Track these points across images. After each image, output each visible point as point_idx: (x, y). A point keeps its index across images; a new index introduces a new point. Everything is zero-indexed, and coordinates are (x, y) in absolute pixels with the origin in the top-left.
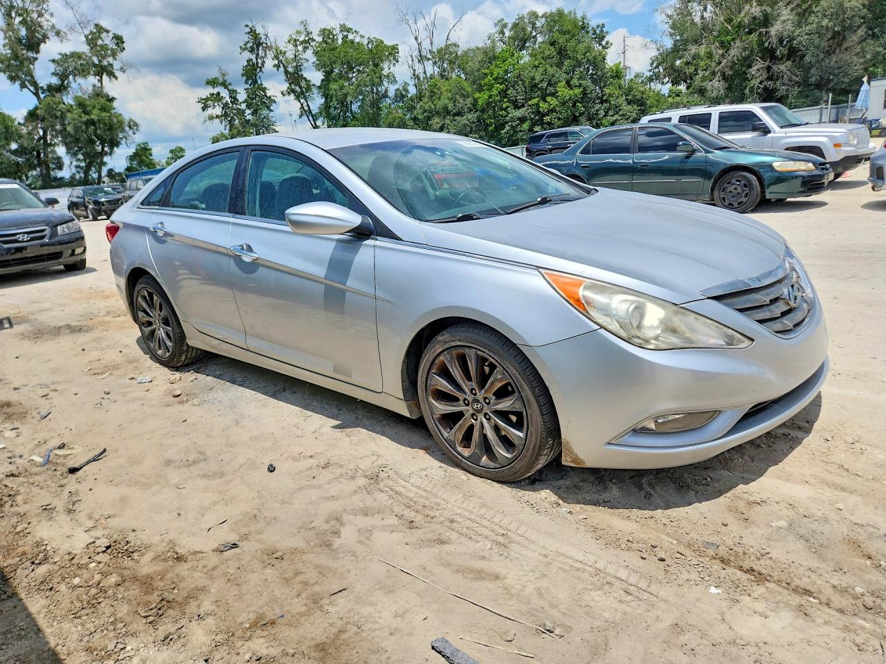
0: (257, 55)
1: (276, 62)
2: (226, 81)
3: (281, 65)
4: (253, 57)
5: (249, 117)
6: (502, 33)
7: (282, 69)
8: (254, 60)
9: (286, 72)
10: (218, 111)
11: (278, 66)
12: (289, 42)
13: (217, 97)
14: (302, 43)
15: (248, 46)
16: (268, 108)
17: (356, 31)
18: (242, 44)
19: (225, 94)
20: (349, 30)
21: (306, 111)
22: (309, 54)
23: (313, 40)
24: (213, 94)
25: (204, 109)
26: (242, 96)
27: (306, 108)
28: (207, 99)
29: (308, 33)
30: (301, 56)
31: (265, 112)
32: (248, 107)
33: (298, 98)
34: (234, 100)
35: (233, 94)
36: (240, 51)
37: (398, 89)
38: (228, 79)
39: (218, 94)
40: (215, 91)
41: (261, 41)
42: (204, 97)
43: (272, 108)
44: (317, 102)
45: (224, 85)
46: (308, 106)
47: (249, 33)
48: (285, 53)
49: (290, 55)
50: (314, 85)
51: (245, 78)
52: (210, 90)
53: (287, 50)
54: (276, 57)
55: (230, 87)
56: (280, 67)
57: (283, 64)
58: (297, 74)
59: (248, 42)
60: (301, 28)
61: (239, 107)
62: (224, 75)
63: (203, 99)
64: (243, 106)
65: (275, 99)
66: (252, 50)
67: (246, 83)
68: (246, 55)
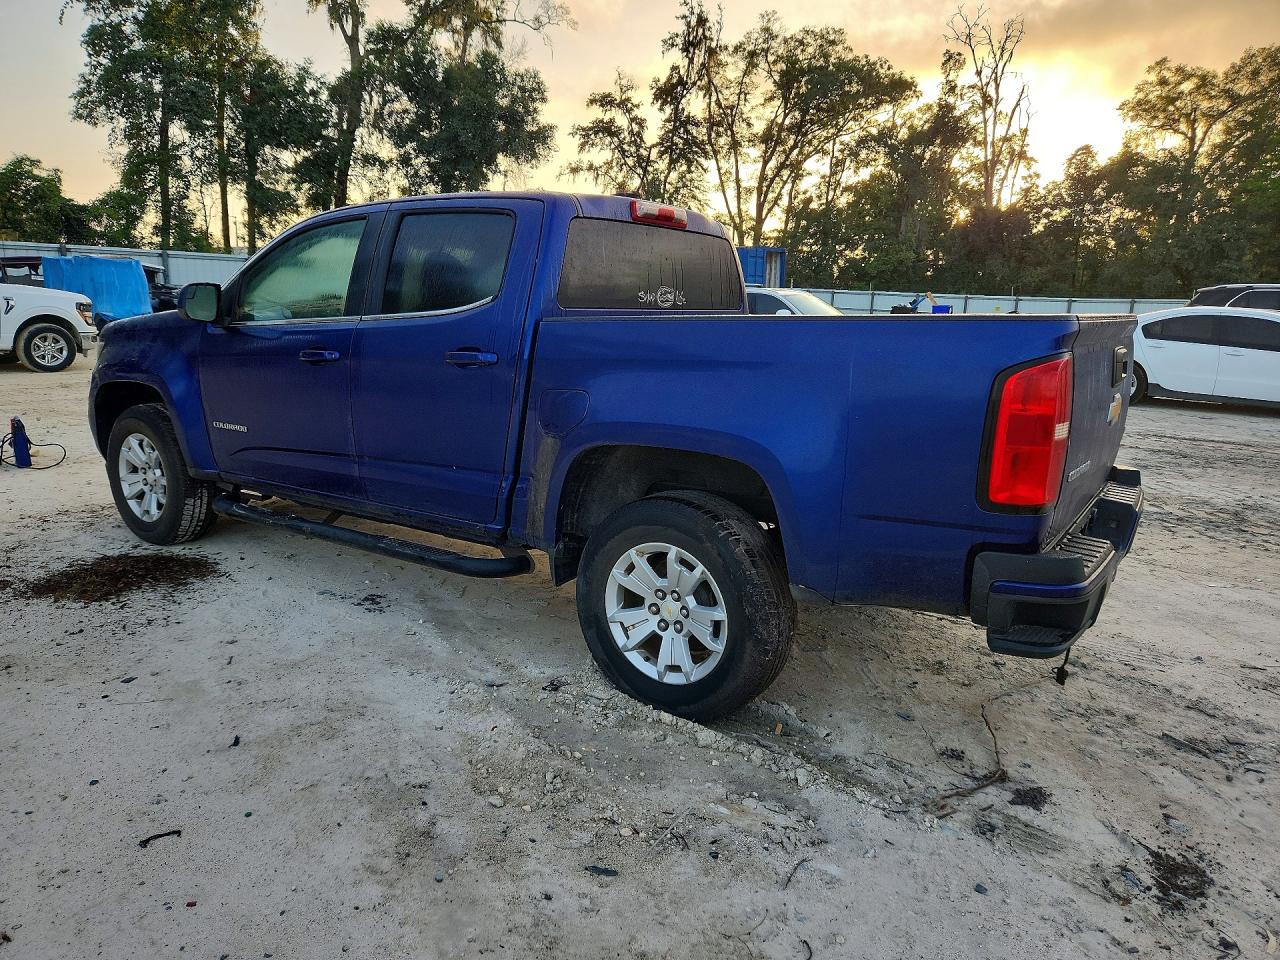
0: (691, 61)
2: (628, 100)
4: (683, 62)
8: (684, 69)
12: (742, 46)
13: (606, 129)
15: (679, 40)
18: (668, 36)
19: (621, 120)
24: (602, 121)
25: (581, 146)
26: (652, 135)
28: (590, 130)
32: (661, 154)
34: (637, 138)
35: (637, 126)
36: (662, 48)
38: (635, 97)
39: (612, 121)
40: (606, 116)
42: (585, 125)
51: (660, 101)
52: (597, 113)
55: (636, 112)
59: (681, 33)
62: (624, 89)
63: (584, 129)
64: (654, 153)
66: (685, 50)
67: (662, 110)
68: (677, 57)
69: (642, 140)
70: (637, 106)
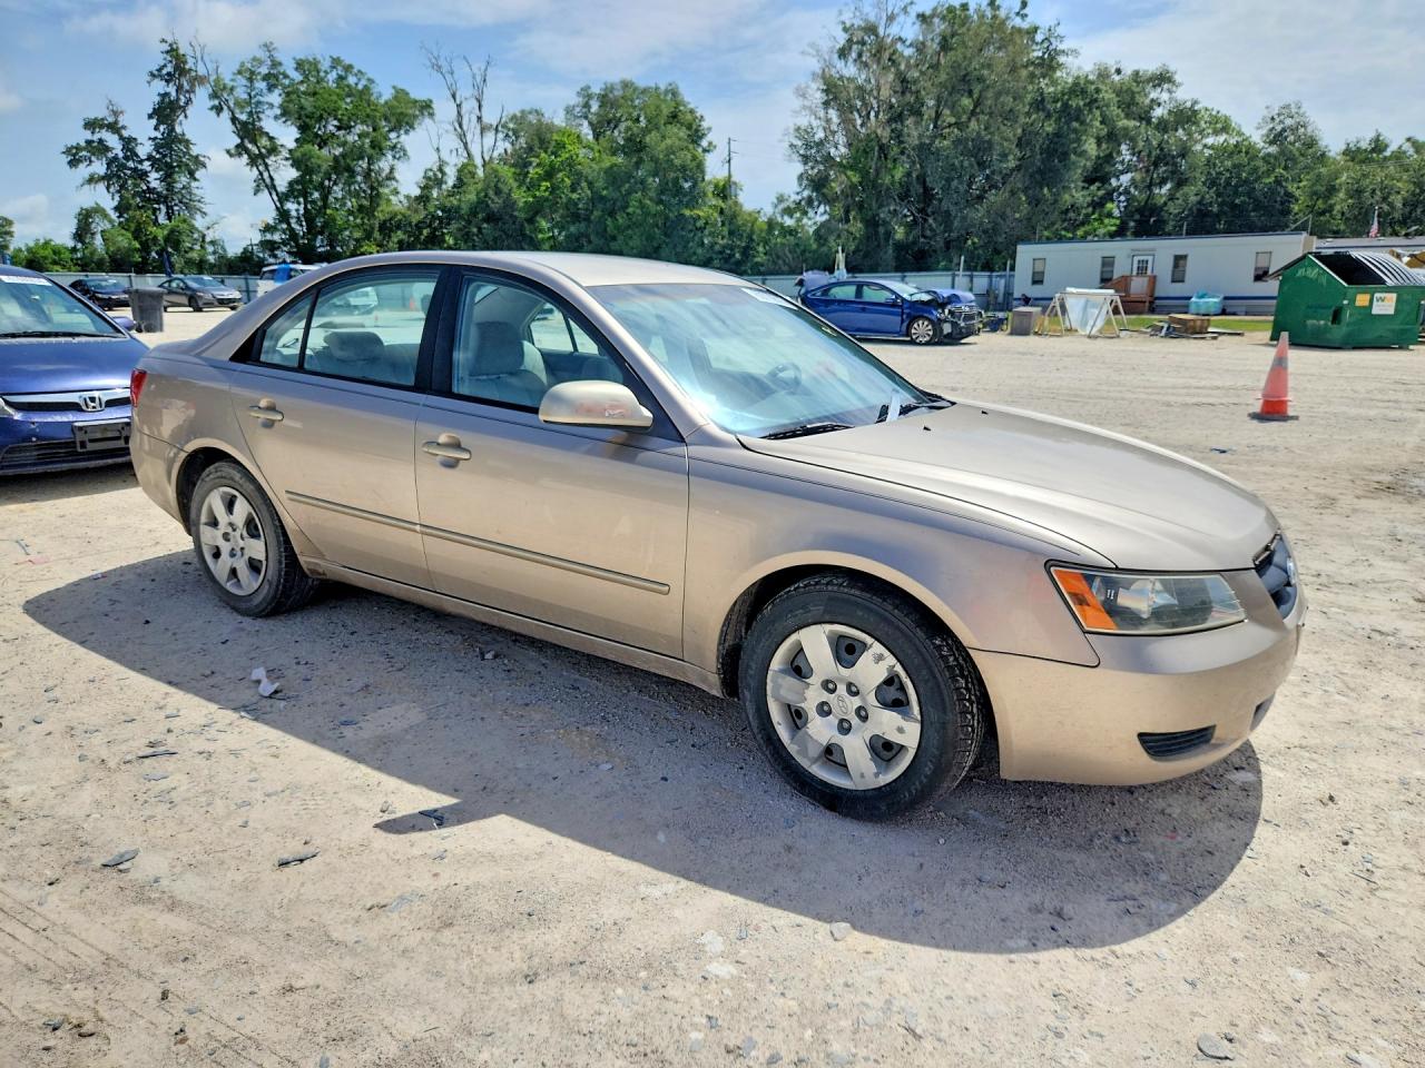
0: (179, 87)
1: (216, 102)
2: (116, 122)
3: (225, 108)
4: (171, 90)
5: (155, 184)
6: (587, 105)
7: (226, 114)
8: (174, 94)
9: (234, 120)
10: (99, 167)
11: (218, 110)
12: (240, 72)
14: (266, 78)
15: (164, 72)
16: (192, 174)
17: (359, 71)
18: (154, 68)
19: (112, 141)
20: (348, 68)
21: (267, 186)
22: (276, 98)
23: (286, 76)
24: (92, 141)
25: (74, 163)
26: (144, 149)
27: (268, 181)
28: (78, 148)
29: (275, 64)
30: (261, 99)
31: (182, 180)
32: (154, 168)
33: (253, 161)
34: (131, 154)
35: (129, 144)
36: (149, 78)
37: (431, 170)
38: (122, 121)
39: (102, 141)
40: (96, 137)
41: (187, 67)
42: (74, 144)
43: (197, 175)
44: (285, 174)
45: (114, 128)
46: (271, 177)
47: (167, 52)
48: (232, 89)
49: (241, 94)
50: (282, 146)
51: (154, 122)
52: (88, 135)
53: (235, 84)
54: (214, 95)
55: (125, 133)
56: (222, 109)
57: (229, 107)
58: (253, 124)
59: (165, 66)
60: (262, 54)
61: (140, 167)
62: (116, 113)
63: (73, 148)
64: (146, 166)
65: (207, 161)
66: (169, 78)
67: (156, 128)
68: (159, 86)
69: (137, 156)
70: (124, 127)
